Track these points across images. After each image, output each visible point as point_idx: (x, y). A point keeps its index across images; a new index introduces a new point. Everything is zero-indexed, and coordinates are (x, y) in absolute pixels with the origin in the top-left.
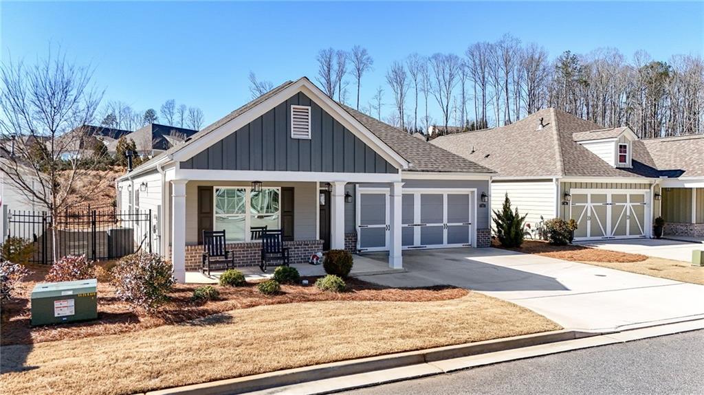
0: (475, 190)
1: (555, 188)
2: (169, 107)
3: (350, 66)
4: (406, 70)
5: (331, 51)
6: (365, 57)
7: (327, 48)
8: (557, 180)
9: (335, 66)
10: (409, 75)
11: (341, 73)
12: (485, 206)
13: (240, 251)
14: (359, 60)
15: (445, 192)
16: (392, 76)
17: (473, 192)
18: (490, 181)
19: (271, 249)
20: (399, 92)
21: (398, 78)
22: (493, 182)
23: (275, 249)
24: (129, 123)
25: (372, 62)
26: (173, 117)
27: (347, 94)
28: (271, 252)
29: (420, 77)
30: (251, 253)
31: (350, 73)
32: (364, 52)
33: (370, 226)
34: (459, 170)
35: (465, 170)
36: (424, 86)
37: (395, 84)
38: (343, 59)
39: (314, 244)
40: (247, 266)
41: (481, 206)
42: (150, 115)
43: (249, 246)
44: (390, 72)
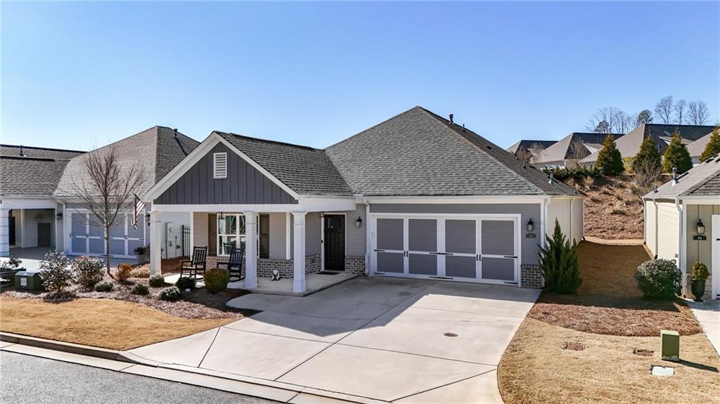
0: (519, 216)
1: (679, 213)
2: (664, 106)
8: (680, 201)
24: (621, 127)
26: (670, 116)
33: (386, 251)
41: (528, 236)
42: (645, 115)
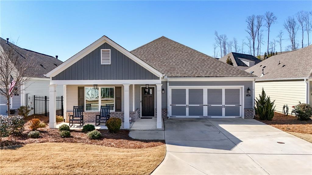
0: (243, 86)
1: (306, 84)
3: (264, 22)
4: (296, 20)
5: (253, 16)
6: (272, 17)
7: (251, 15)
8: (307, 80)
9: (256, 23)
10: (298, 23)
11: (259, 26)
12: (250, 95)
14: (269, 19)
15: (223, 88)
16: (287, 25)
17: (242, 88)
18: (253, 82)
20: (292, 32)
21: (291, 25)
22: (256, 82)
25: (276, 19)
27: (262, 36)
29: (304, 23)
31: (264, 26)
32: (272, 14)
33: (177, 105)
34: (230, 76)
35: (234, 76)
36: (307, 28)
37: (289, 28)
38: (260, 19)
41: (247, 95)
44: (286, 22)
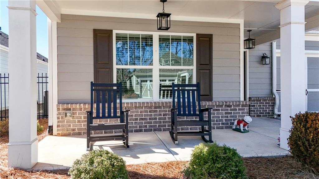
13: (147, 111)
19: (184, 111)
23: (189, 111)
28: (184, 115)
30: (160, 115)
39: (239, 105)
40: (155, 130)
43: (157, 106)
